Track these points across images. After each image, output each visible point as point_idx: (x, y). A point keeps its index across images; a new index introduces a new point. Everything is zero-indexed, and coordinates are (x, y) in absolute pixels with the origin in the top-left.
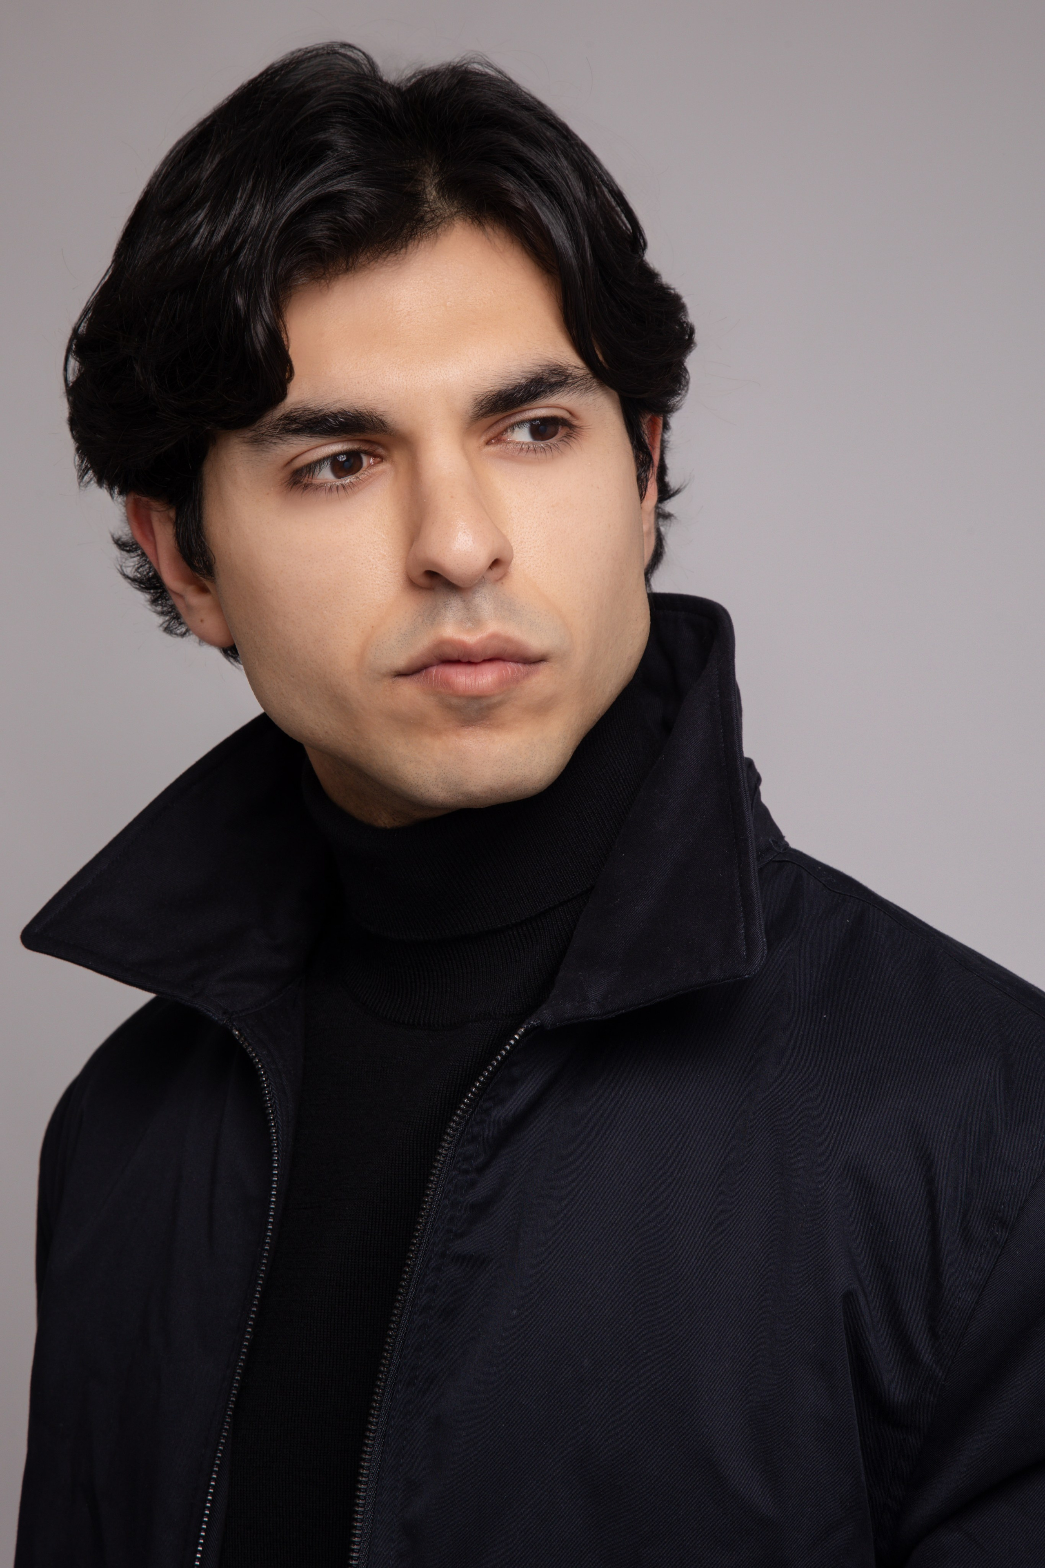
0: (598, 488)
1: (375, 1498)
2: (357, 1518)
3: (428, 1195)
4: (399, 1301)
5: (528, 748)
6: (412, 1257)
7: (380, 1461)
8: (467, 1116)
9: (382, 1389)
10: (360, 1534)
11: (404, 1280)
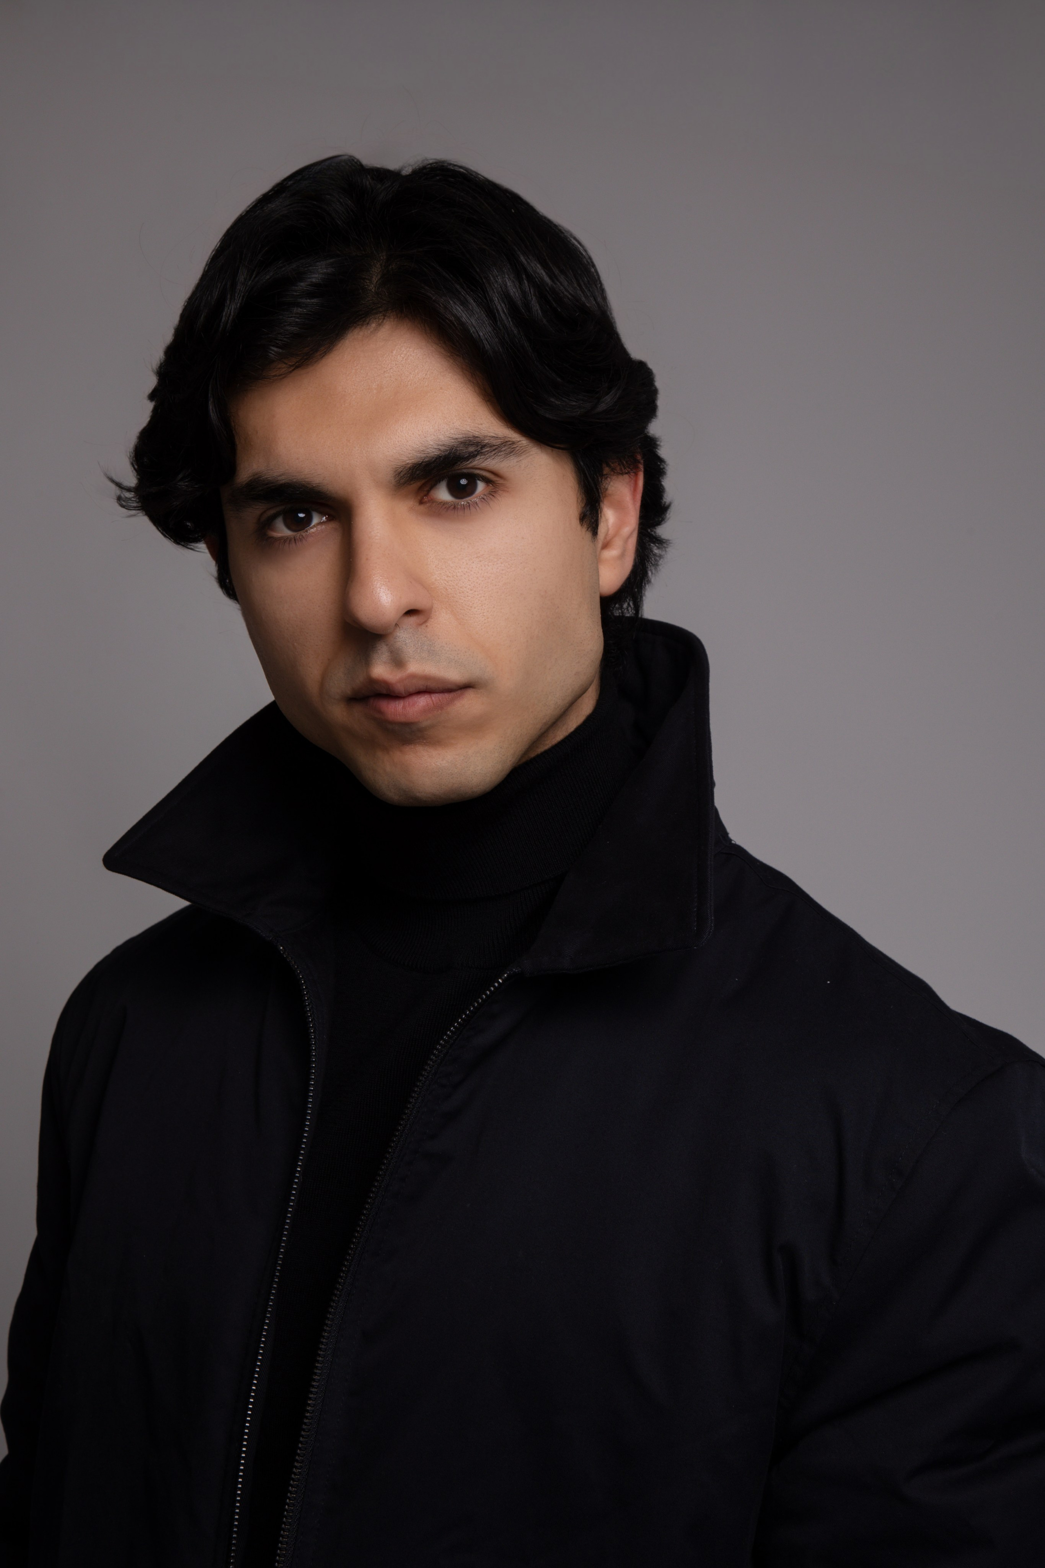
0: (523, 538)
1: (336, 1344)
2: (319, 1360)
3: (410, 1103)
4: (375, 1187)
5: (463, 760)
6: (391, 1152)
7: (343, 1315)
8: (452, 1041)
9: (351, 1257)
10: (320, 1373)
11: (382, 1170)
